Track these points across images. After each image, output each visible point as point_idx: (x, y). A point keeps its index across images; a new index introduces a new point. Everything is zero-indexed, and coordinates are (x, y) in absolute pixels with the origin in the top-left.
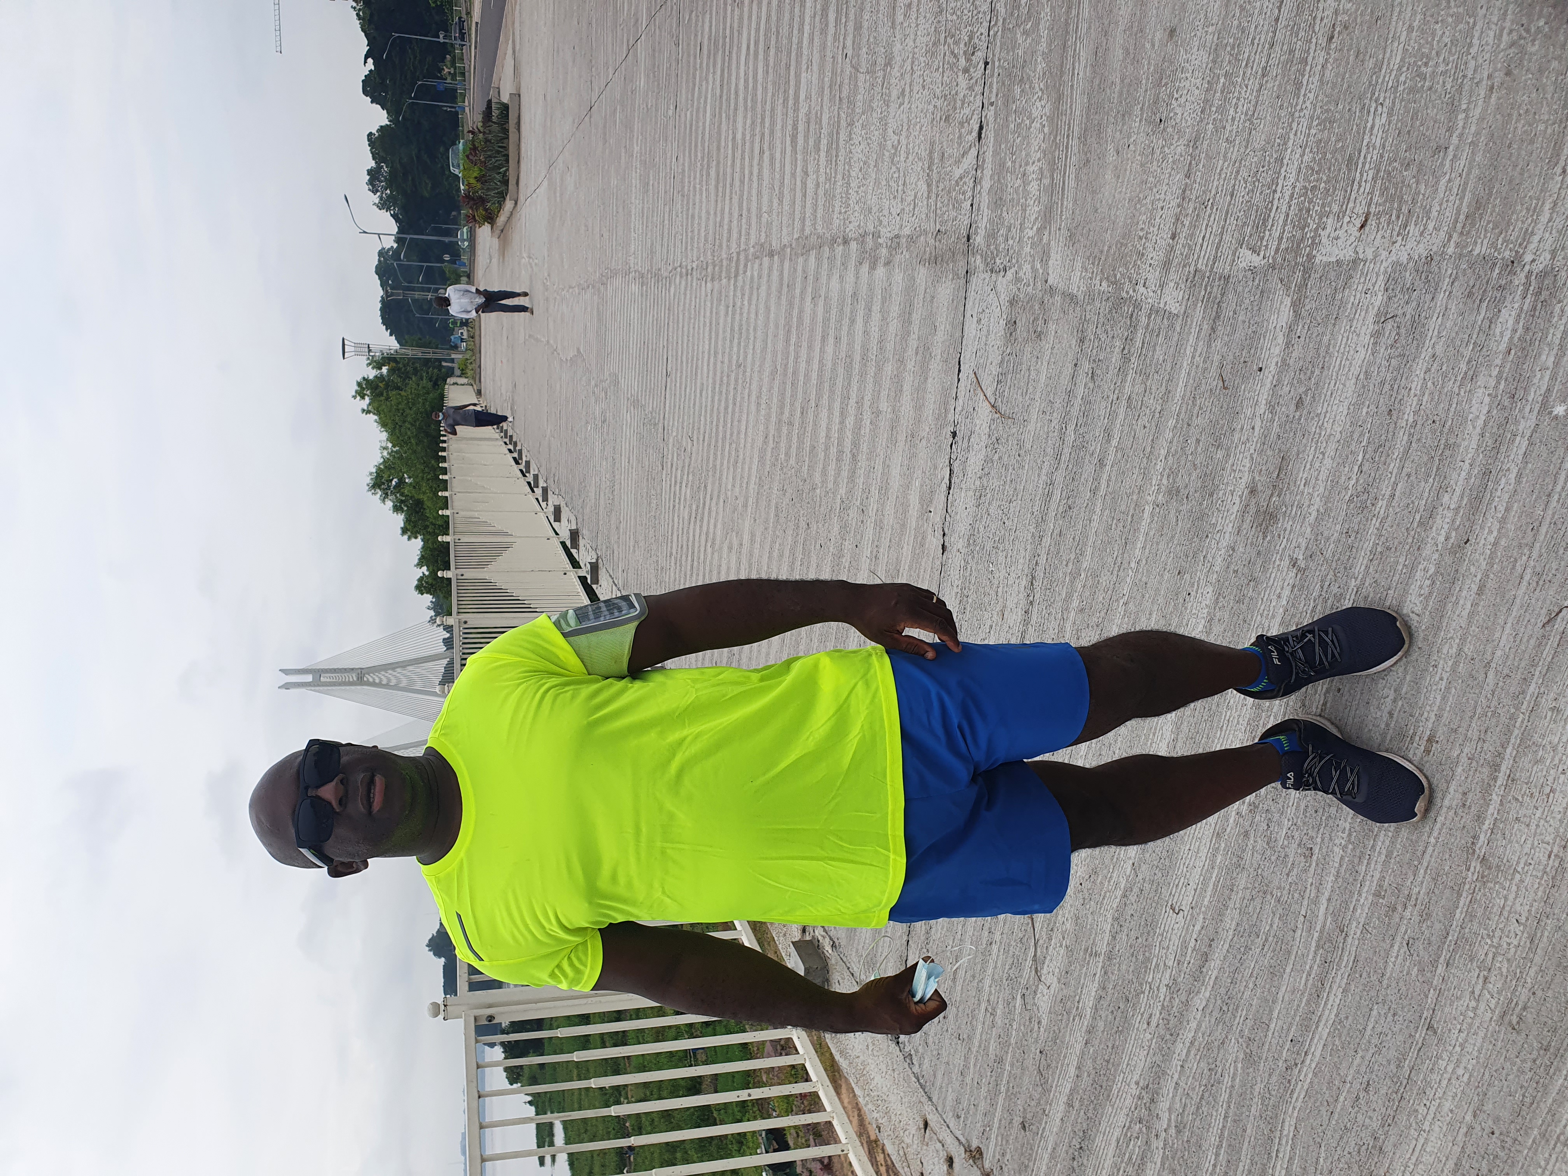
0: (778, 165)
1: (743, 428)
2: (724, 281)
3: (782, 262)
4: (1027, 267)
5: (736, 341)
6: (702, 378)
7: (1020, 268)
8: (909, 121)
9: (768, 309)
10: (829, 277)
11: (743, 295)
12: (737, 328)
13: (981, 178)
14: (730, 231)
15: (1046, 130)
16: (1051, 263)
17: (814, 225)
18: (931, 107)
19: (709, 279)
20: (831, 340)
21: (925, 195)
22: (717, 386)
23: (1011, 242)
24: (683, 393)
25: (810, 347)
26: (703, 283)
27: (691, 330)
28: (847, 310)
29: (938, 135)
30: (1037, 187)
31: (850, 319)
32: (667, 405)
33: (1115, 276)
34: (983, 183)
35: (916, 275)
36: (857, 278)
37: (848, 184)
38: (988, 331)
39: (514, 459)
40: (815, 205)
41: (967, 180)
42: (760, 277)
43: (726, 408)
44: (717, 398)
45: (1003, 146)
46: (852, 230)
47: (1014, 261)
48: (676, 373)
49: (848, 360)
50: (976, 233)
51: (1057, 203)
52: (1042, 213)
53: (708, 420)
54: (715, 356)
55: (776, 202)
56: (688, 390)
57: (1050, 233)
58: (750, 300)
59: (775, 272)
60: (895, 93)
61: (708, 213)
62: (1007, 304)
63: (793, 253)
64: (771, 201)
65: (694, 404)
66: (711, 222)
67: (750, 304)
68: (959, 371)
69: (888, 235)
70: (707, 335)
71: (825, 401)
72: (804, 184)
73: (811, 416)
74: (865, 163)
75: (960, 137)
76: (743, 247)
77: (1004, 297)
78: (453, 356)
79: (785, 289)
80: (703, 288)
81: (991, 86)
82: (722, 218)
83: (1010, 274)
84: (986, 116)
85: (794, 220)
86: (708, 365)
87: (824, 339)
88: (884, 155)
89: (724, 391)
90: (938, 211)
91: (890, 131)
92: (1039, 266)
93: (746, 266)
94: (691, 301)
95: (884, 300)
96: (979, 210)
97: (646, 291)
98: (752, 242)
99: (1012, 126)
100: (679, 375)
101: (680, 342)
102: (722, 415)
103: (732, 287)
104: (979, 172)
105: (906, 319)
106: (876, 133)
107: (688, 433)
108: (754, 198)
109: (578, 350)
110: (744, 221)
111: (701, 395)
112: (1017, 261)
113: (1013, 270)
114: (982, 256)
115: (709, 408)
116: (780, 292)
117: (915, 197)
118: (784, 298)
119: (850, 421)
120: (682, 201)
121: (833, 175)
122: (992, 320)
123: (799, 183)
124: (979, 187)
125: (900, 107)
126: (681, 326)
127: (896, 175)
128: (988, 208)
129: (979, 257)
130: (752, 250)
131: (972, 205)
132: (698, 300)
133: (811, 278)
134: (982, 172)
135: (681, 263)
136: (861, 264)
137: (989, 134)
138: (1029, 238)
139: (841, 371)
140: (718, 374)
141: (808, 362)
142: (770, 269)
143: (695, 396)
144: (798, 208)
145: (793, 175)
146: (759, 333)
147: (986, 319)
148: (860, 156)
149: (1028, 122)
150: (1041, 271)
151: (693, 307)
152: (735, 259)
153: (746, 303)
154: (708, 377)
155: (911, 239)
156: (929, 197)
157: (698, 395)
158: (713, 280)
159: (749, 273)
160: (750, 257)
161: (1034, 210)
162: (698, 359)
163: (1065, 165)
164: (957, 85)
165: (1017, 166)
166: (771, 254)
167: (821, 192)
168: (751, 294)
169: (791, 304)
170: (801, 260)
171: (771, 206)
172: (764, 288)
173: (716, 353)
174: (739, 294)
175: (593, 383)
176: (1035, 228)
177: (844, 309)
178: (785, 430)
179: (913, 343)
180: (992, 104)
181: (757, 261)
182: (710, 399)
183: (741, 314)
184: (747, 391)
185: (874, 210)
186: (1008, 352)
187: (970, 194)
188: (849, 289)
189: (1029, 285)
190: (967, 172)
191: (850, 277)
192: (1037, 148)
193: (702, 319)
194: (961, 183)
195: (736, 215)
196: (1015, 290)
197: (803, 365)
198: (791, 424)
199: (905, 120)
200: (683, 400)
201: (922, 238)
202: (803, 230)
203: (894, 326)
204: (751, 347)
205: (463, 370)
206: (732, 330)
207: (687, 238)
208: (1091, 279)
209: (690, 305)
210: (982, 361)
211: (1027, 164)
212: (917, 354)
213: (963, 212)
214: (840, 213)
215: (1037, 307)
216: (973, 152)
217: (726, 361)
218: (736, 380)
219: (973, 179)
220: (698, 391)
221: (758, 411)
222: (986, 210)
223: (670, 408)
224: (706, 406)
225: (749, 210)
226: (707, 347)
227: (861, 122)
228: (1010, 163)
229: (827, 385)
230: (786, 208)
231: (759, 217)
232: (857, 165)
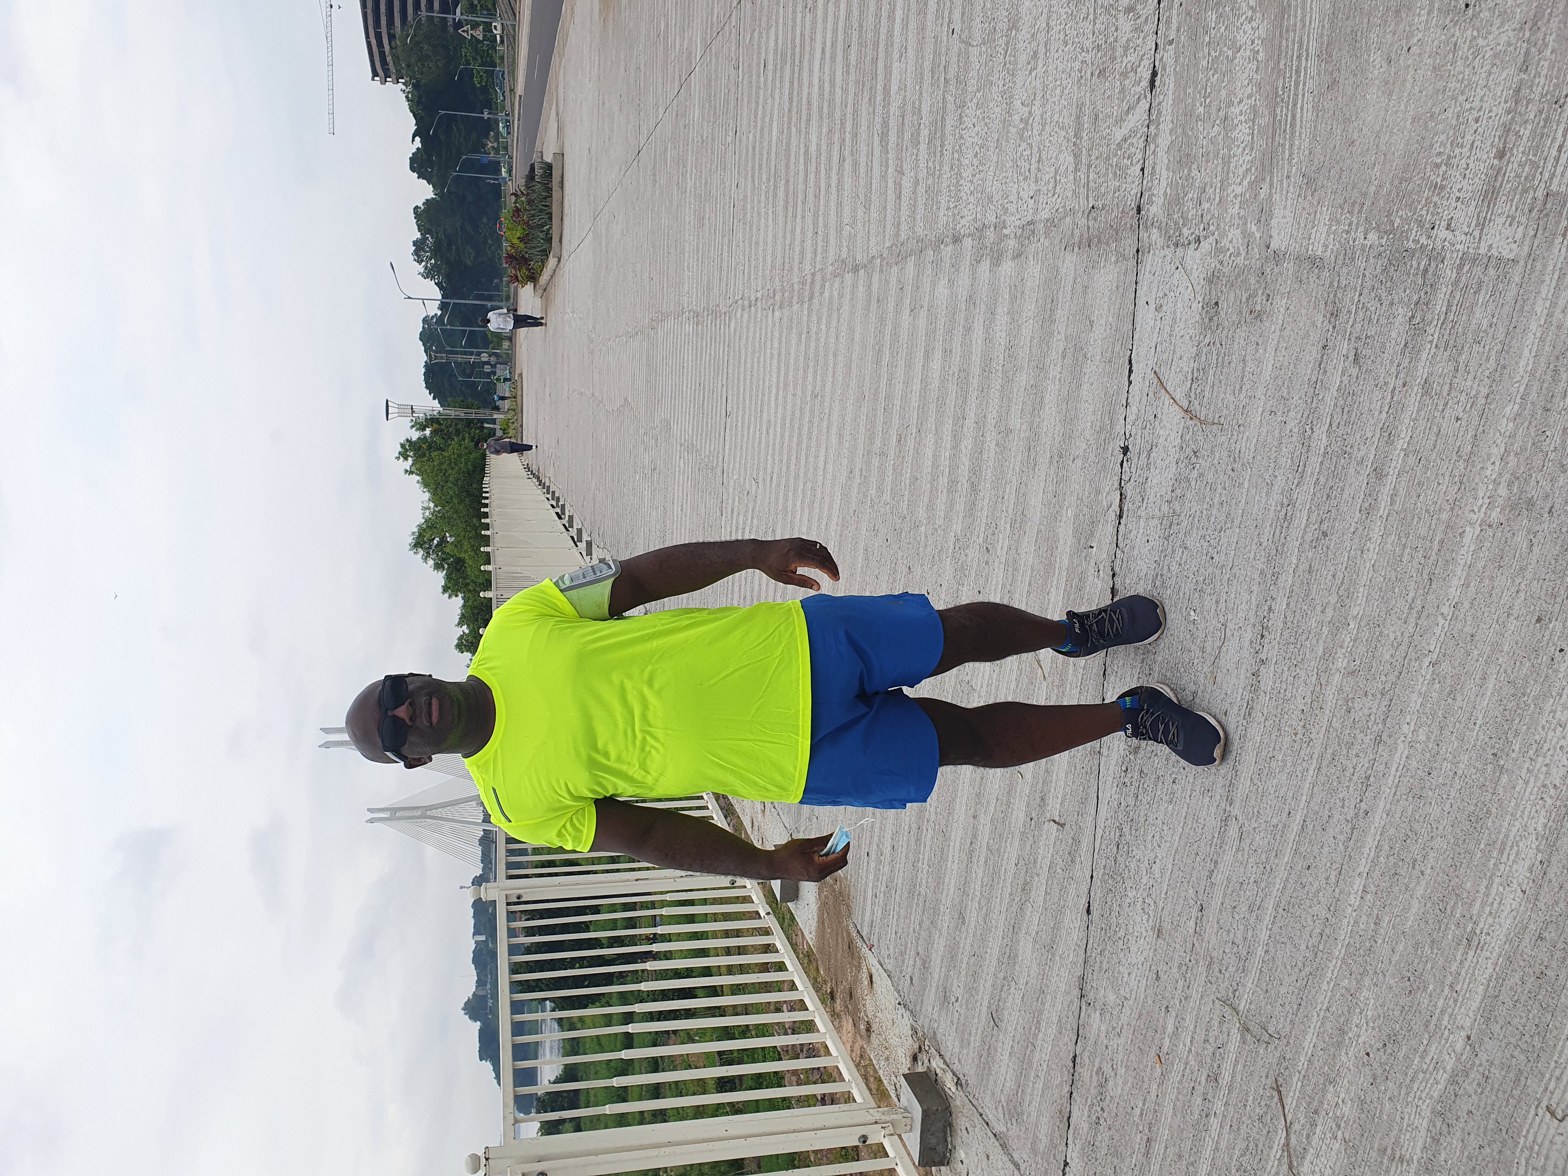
0: (862, 170)
1: (821, 464)
2: (796, 307)
3: (870, 276)
4: (1234, 234)
5: (811, 370)
6: (769, 414)
7: (1224, 234)
8: (1045, 87)
9: (851, 330)
10: (934, 284)
11: (819, 319)
12: (812, 356)
13: (1156, 135)
14: (802, 253)
15: (1261, 56)
16: (1274, 222)
17: (912, 228)
18: (1077, 65)
19: (776, 307)
20: (938, 355)
21: (1071, 168)
22: (788, 422)
23: (1206, 205)
24: (746, 433)
25: (909, 366)
26: (770, 312)
27: (756, 365)
28: (961, 317)
29: (1088, 95)
30: (1247, 131)
31: (964, 327)
32: (727, 447)
33: (1392, 223)
34: (1159, 140)
35: (1060, 265)
36: (974, 279)
37: (959, 174)
38: (1174, 320)
39: (557, 513)
40: (913, 207)
41: (1135, 141)
42: (841, 296)
43: (799, 444)
44: (787, 434)
45: (1190, 91)
46: (965, 225)
47: (1212, 228)
48: (737, 412)
49: (963, 375)
50: (1151, 202)
51: (1283, 145)
52: (1258, 163)
53: (777, 458)
54: (785, 389)
55: (860, 212)
56: (751, 430)
57: (1271, 185)
58: (829, 323)
59: (861, 288)
60: (1023, 58)
61: (775, 236)
62: (1202, 282)
63: (884, 263)
64: (854, 211)
65: (760, 443)
66: (779, 247)
67: (828, 328)
68: (1131, 371)
69: (1018, 223)
70: (774, 368)
71: (931, 424)
72: (898, 185)
73: (911, 444)
74: (981, 147)
75: (1122, 91)
76: (818, 267)
77: (1198, 274)
78: (495, 416)
79: (873, 305)
80: (770, 319)
81: (1168, 22)
82: (793, 240)
83: (1205, 245)
84: (1162, 59)
85: (885, 227)
86: (777, 399)
87: (927, 355)
88: (1008, 132)
89: (797, 426)
90: (1092, 184)
91: (1017, 104)
92: (1254, 228)
93: (823, 287)
94: (755, 333)
95: (1013, 299)
96: (1153, 173)
97: (702, 330)
98: (830, 260)
99: (1205, 63)
100: (740, 414)
101: (742, 379)
102: (794, 452)
103: (806, 312)
104: (1152, 128)
105: (1047, 318)
106: (998, 109)
107: (751, 475)
108: (833, 213)
109: (626, 399)
110: (820, 238)
111: (768, 433)
112: (1218, 228)
113: (1211, 239)
114: (1160, 228)
115: (777, 447)
116: (867, 308)
117: (1056, 173)
118: (872, 317)
119: (967, 444)
120: (745, 229)
121: (938, 168)
122: (1179, 305)
123: (891, 184)
124: (1152, 146)
125: (1030, 74)
126: (743, 361)
127: (1028, 152)
128: (1168, 169)
129: (1155, 231)
130: (830, 268)
131: (1142, 170)
132: (763, 331)
133: (909, 288)
134: (1157, 128)
135: (743, 295)
136: (978, 262)
137: (1167, 82)
138: (1236, 196)
139: (952, 388)
140: (789, 408)
141: (907, 382)
142: (854, 286)
143: (761, 434)
144: (890, 213)
145: (884, 177)
146: (840, 358)
147: (1170, 305)
148: (975, 140)
149: (1230, 53)
150: (1258, 235)
151: (758, 340)
152: (809, 281)
153: (823, 327)
154: (776, 413)
155: (1051, 223)
156: (1076, 170)
157: (764, 432)
158: (781, 308)
159: (827, 294)
160: (829, 276)
161: (1242, 159)
162: (763, 395)
163: (1296, 95)
164: (1116, 30)
165: (1213, 110)
166: (856, 269)
167: (921, 189)
168: (830, 316)
169: (882, 320)
170: (895, 269)
171: (854, 217)
172: (846, 307)
173: (786, 385)
174: (814, 318)
175: (642, 431)
176: (1245, 183)
177: (956, 317)
178: (876, 462)
179: (1058, 344)
180: (1171, 43)
181: (837, 279)
182: (778, 436)
183: (818, 339)
184: (825, 423)
185: (996, 197)
186: (1207, 341)
187: (1140, 156)
188: (963, 293)
189: (1239, 254)
190: (1133, 132)
191: (964, 280)
192: (1245, 83)
193: (768, 351)
194: (1126, 146)
195: (810, 234)
196: (1214, 263)
197: (899, 388)
198: (883, 454)
199: (1039, 86)
200: (745, 440)
201: (1068, 219)
202: (897, 235)
203: (1028, 329)
204: (830, 374)
205: (504, 430)
206: (806, 358)
207: (750, 266)
208: (1348, 232)
209: (754, 338)
210: (1165, 356)
211: (1230, 104)
212: (1064, 357)
213: (1129, 180)
214: (948, 209)
215: (1253, 281)
216: (1144, 105)
217: (799, 392)
218: (812, 412)
219: (1143, 139)
220: (764, 429)
221: (840, 443)
222: (1164, 172)
223: (730, 449)
224: (774, 444)
225: (826, 226)
226: (774, 380)
227: (975, 101)
228: (1201, 109)
229: (933, 408)
230: (874, 214)
231: (839, 230)
232: (970, 151)
